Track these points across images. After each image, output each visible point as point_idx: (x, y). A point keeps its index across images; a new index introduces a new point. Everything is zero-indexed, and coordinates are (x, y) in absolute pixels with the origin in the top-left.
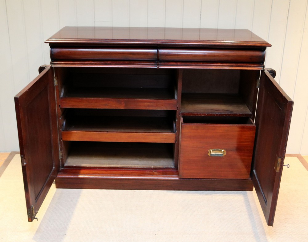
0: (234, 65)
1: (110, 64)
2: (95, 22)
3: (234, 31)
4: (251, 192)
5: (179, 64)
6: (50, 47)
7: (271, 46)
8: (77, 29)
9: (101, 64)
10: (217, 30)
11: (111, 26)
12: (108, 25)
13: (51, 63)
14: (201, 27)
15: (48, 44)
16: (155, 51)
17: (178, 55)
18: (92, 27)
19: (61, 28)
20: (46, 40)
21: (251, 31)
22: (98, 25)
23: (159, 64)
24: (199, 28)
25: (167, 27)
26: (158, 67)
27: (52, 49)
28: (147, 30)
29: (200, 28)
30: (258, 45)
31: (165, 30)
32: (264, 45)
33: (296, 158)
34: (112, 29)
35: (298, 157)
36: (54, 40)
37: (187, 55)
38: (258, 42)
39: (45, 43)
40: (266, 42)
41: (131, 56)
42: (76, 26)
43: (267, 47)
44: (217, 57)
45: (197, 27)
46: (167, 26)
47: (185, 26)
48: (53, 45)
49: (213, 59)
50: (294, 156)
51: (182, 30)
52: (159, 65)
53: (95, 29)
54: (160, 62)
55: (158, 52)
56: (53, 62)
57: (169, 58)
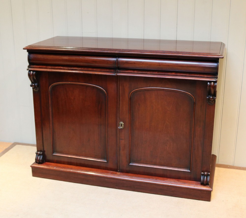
2: (82, 32)
6: (28, 53)
7: (223, 58)
12: (94, 35)
13: (29, 67)
15: (26, 50)
16: (114, 59)
22: (85, 35)
26: (116, 74)
27: (30, 55)
29: (176, 40)
31: (144, 41)
39: (24, 49)
46: (146, 37)
47: (162, 38)
48: (32, 51)
54: (119, 70)
55: (117, 61)
56: (31, 65)
57: (126, 66)
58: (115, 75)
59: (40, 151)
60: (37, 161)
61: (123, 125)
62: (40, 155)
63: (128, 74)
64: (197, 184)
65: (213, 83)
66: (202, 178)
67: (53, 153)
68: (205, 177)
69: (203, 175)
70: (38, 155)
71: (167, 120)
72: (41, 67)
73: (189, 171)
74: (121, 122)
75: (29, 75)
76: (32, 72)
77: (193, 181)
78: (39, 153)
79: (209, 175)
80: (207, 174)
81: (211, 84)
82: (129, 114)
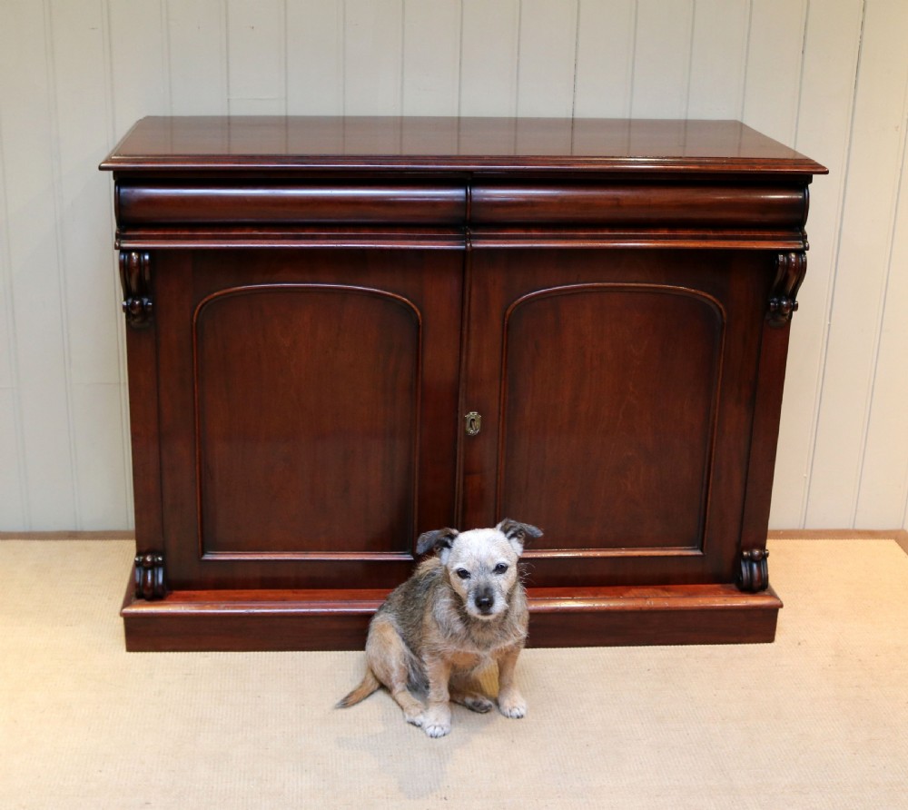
0: (712, 234)
1: (313, 238)
2: (228, 100)
4: (768, 644)
5: (534, 233)
6: (113, 182)
7: (827, 173)
9: (283, 238)
11: (283, 113)
12: (274, 109)
13: (118, 236)
17: (532, 204)
18: (222, 118)
20: (103, 159)
22: (240, 109)
24: (570, 116)
26: (469, 245)
27: (123, 191)
30: (787, 169)
32: (804, 169)
33: (892, 543)
34: (285, 123)
35: (898, 540)
36: (127, 162)
37: (562, 204)
38: (787, 162)
39: (101, 168)
40: (806, 159)
41: (382, 210)
42: (168, 114)
43: (814, 176)
44: (658, 210)
49: (643, 215)
50: (884, 538)
52: (471, 237)
53: (229, 123)
54: (475, 230)
55: (468, 197)
56: (125, 231)
57: (501, 214)
58: (463, 247)
59: (153, 552)
60: (145, 592)
61: (477, 424)
62: (154, 566)
63: (511, 241)
64: (729, 593)
65: (793, 255)
66: (744, 570)
67: (203, 553)
68: (755, 566)
69: (745, 559)
70: (146, 570)
71: (631, 389)
72: (167, 233)
73: (698, 553)
74: (471, 413)
75: (125, 268)
76: (134, 255)
77: (708, 583)
78: (149, 559)
79: (764, 557)
80: (760, 555)
81: (789, 260)
82: (501, 380)
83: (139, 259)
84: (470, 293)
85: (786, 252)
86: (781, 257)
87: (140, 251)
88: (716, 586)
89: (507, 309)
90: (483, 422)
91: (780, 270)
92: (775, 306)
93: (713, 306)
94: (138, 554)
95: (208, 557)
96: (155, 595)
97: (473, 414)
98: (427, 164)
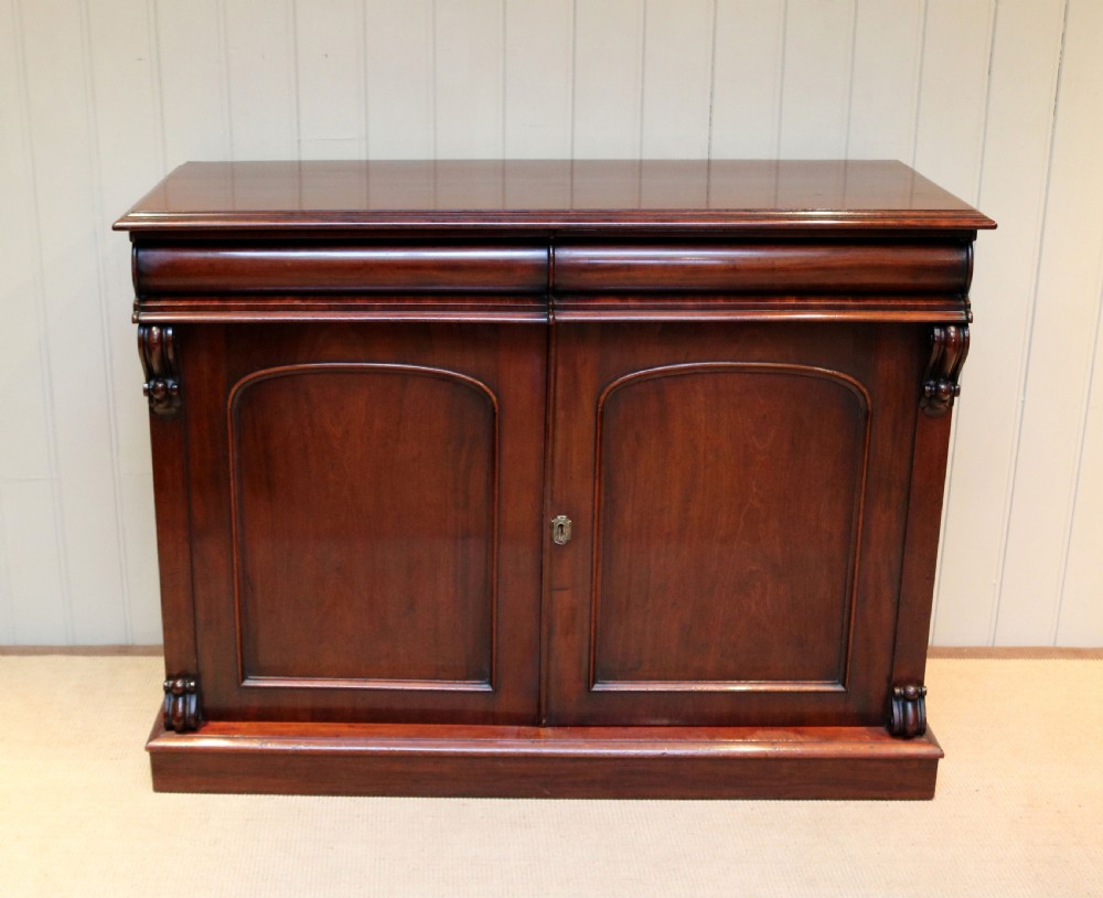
0: (851, 303)
1: (365, 309)
3: (845, 168)
4: (926, 802)
5: (632, 303)
6: (131, 244)
7: (995, 227)
8: (231, 172)
9: (330, 309)
10: (776, 168)
11: (363, 157)
12: (352, 152)
13: (136, 308)
14: (715, 156)
15: (126, 234)
16: (539, 254)
17: (629, 268)
18: (291, 164)
19: (171, 168)
20: (118, 217)
21: (910, 164)
22: (312, 153)
23: (556, 303)
24: (706, 157)
25: (578, 156)
26: (551, 317)
27: (141, 254)
28: (503, 169)
29: (709, 161)
30: (944, 223)
32: (966, 223)
34: (367, 169)
36: (146, 220)
37: (665, 268)
38: (944, 214)
39: (115, 228)
40: (972, 211)
41: (446, 276)
42: (229, 159)
43: (979, 232)
44: (783, 274)
45: (697, 153)
47: (652, 153)
48: (143, 239)
49: (765, 280)
51: (640, 168)
52: (555, 308)
53: (300, 170)
54: (560, 299)
55: (551, 259)
56: (145, 301)
57: (592, 280)
58: (545, 318)
59: (184, 676)
60: (174, 723)
61: (567, 530)
62: (185, 692)
63: (602, 313)
64: (878, 739)
65: (953, 329)
66: (896, 710)
67: (243, 679)
68: (910, 706)
69: (898, 698)
70: (176, 697)
71: (755, 490)
72: (195, 303)
73: (839, 688)
74: (559, 517)
75: (145, 345)
76: (155, 330)
77: (854, 725)
78: (179, 684)
79: (922, 695)
80: (916, 692)
81: (947, 334)
82: (595, 478)
83: (160, 335)
84: (555, 374)
85: (944, 325)
86: (937, 332)
87: (162, 325)
88: (860, 729)
89: (600, 395)
90: (574, 527)
91: (936, 348)
92: (931, 391)
93: (854, 390)
94: (169, 678)
95: (248, 683)
96: (187, 727)
97: (562, 519)
98: (500, 221)
